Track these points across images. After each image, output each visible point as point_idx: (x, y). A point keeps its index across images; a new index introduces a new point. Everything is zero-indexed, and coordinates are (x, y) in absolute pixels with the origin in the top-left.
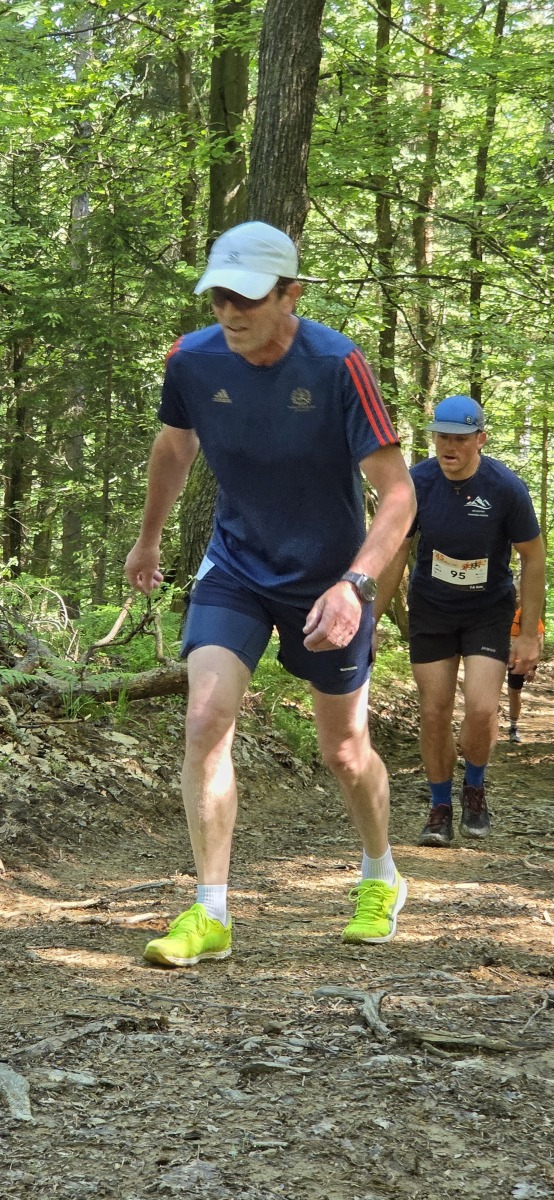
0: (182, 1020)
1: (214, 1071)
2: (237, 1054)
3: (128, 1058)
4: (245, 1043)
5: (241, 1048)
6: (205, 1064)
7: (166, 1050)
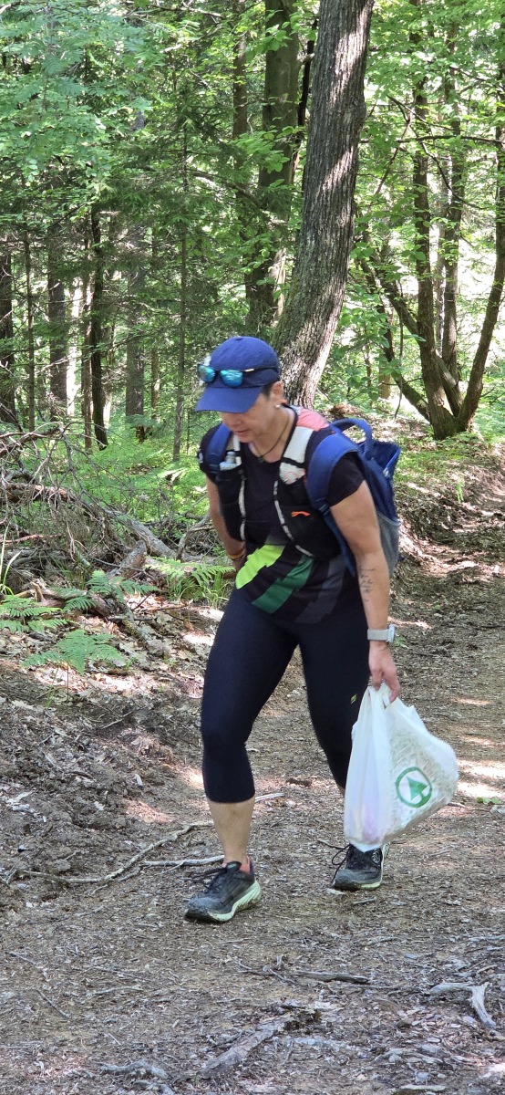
0: (328, 1006)
1: (369, 1085)
2: (385, 1067)
3: (300, 1069)
4: (389, 1056)
5: (387, 1058)
6: (361, 1077)
7: (328, 1059)
